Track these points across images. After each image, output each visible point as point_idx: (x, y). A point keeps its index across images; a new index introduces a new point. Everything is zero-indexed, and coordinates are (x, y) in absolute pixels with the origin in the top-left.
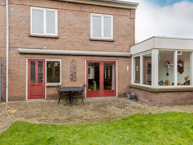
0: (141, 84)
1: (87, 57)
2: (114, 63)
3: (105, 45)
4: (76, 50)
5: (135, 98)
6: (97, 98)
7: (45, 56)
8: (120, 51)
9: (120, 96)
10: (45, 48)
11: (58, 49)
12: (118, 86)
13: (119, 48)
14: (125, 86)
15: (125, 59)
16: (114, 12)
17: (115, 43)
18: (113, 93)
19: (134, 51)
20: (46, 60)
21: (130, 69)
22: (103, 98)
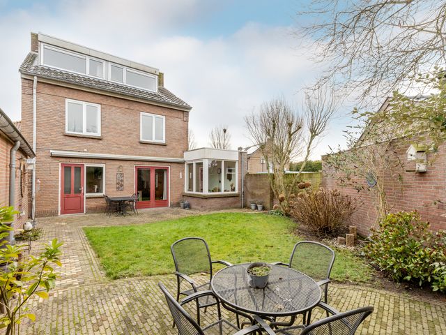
0: (194, 192)
1: (137, 163)
2: (166, 169)
3: (157, 149)
4: (123, 154)
5: (188, 206)
6: (148, 210)
7: (84, 161)
8: (173, 157)
9: (173, 206)
10: (85, 150)
11: (101, 152)
12: (170, 194)
13: (172, 153)
14: (177, 195)
15: (178, 165)
16: (167, 112)
17: (167, 147)
18: (165, 204)
19: (188, 157)
20: (86, 165)
21: (183, 176)
22: (154, 209)
